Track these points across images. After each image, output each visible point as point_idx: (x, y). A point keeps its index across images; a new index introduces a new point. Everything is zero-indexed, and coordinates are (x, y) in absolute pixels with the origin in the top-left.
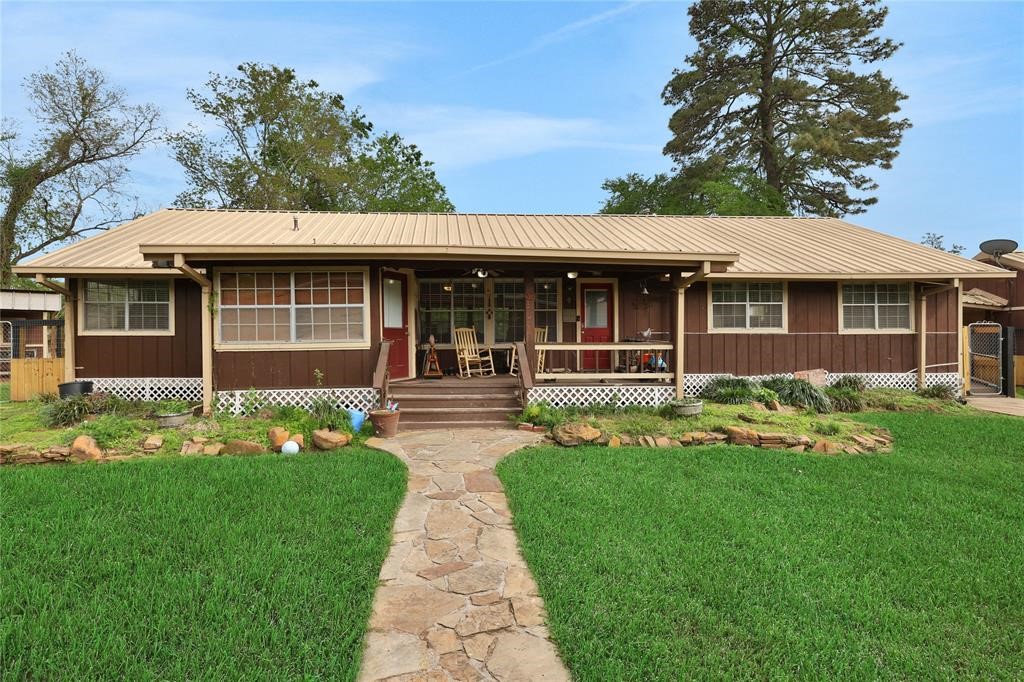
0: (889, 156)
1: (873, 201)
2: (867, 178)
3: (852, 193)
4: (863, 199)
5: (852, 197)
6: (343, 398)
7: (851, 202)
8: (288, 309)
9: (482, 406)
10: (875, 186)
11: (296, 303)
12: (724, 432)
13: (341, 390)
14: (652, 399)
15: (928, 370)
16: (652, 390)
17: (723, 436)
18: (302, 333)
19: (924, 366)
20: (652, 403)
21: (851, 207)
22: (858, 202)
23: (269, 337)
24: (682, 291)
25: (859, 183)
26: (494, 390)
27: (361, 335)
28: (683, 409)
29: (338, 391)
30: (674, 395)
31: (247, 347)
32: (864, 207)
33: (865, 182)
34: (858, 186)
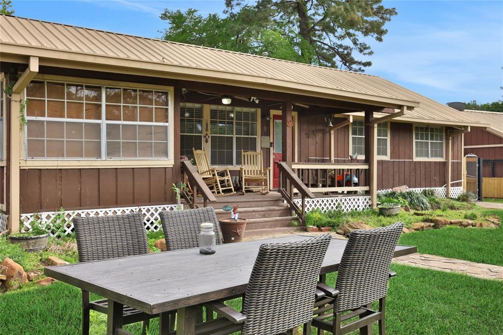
0: (382, 33)
1: (368, 64)
2: (368, 46)
3: (356, 55)
4: (363, 62)
5: (356, 60)
6: (148, 215)
7: (355, 63)
8: (99, 125)
9: (264, 216)
10: (371, 53)
11: (107, 119)
12: (431, 221)
13: (146, 207)
14: (358, 206)
15: (453, 185)
16: (358, 199)
17: (432, 224)
18: (113, 151)
19: (450, 183)
20: (358, 209)
21: (354, 66)
22: (360, 63)
23: (78, 154)
24: (376, 125)
25: (363, 48)
26: (265, 203)
27: (166, 153)
28: (391, 210)
29: (144, 209)
30: (370, 203)
31: (55, 163)
32: (363, 68)
33: (366, 48)
34: (361, 51)
